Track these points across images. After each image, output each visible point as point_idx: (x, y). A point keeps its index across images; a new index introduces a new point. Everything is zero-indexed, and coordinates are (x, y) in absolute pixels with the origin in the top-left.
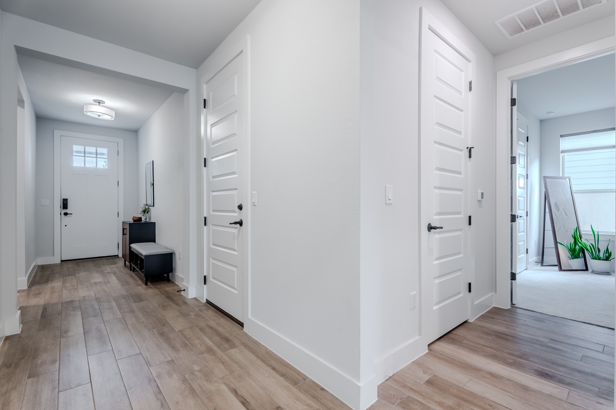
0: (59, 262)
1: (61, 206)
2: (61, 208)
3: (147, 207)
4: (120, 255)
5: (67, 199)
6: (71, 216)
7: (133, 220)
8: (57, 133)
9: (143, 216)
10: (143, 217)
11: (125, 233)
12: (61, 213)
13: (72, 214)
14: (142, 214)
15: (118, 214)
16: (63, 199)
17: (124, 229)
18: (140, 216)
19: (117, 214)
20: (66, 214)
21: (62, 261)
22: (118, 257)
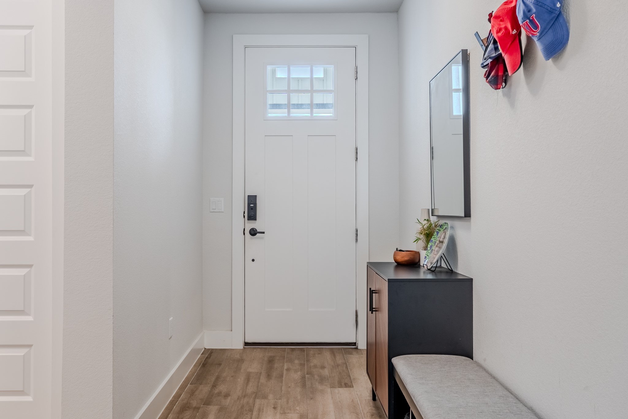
0: (241, 346)
1: (244, 213)
2: (244, 216)
3: (433, 219)
4: (362, 345)
5: (255, 197)
6: (262, 238)
7: (396, 261)
8: (240, 41)
9: (426, 248)
10: (423, 254)
11: (374, 306)
12: (244, 229)
13: (263, 233)
14: (421, 243)
15: (357, 235)
16: (249, 197)
17: (371, 292)
18: (414, 247)
19: (355, 235)
20: (253, 232)
21: (246, 344)
22: (357, 348)
